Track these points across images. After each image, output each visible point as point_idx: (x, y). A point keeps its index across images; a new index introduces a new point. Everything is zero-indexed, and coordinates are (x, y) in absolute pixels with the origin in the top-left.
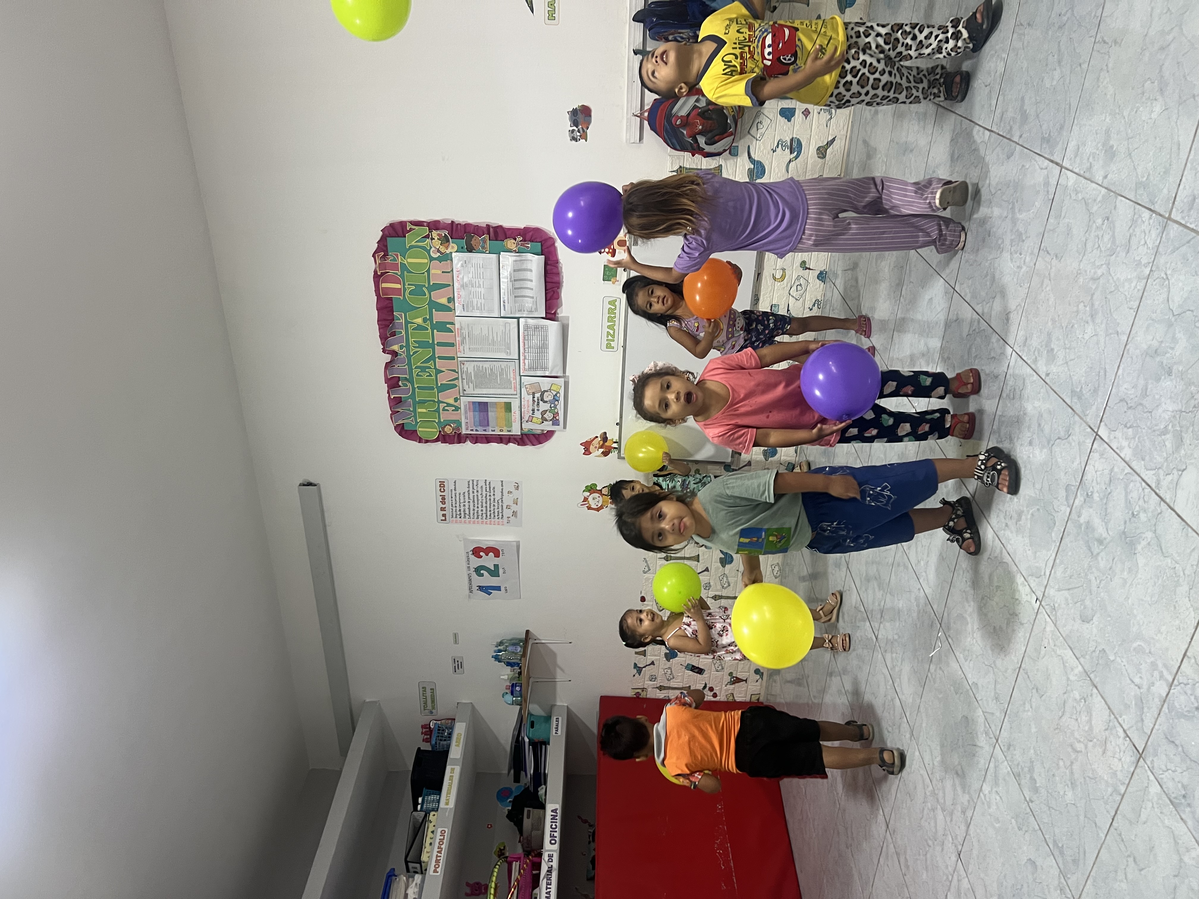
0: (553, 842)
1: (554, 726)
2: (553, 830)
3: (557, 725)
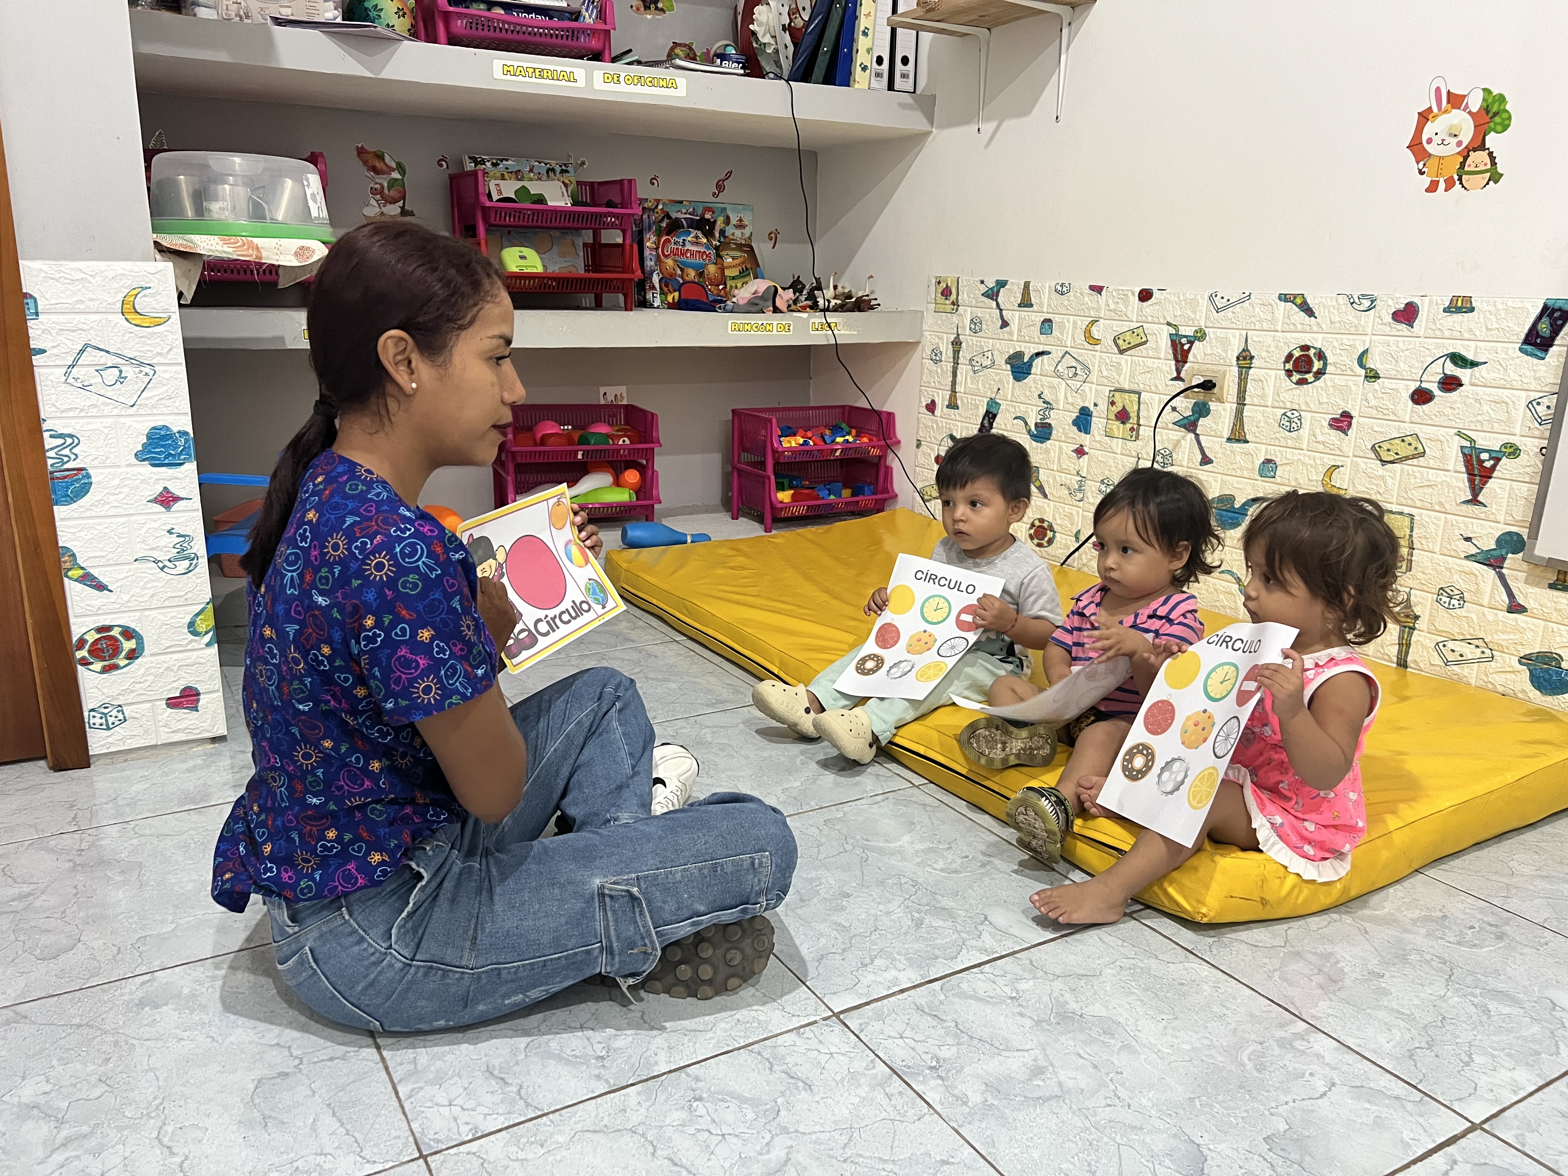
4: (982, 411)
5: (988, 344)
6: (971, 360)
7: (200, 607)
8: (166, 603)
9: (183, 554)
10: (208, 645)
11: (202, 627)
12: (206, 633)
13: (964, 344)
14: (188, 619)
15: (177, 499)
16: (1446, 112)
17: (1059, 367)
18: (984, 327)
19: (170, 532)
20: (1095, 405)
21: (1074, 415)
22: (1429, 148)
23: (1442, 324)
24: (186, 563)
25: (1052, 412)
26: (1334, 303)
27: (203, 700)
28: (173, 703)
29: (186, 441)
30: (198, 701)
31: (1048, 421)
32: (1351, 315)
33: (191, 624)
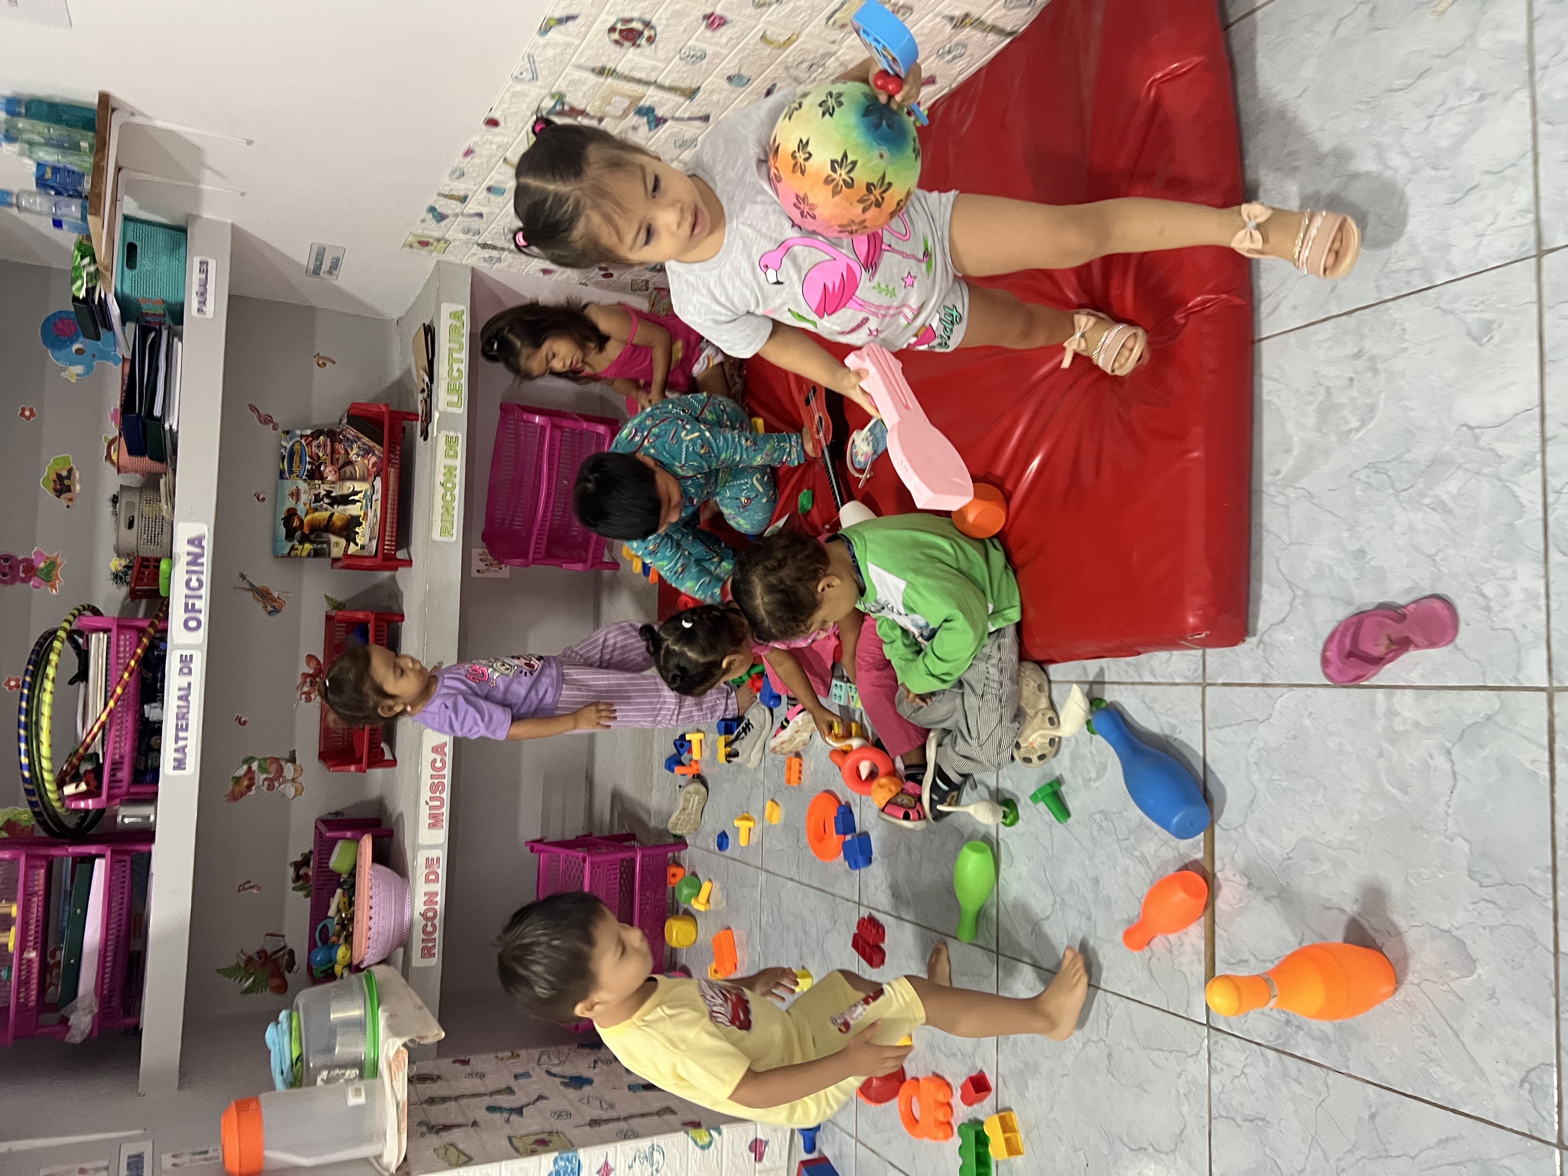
0: (193, 624)
1: (195, 287)
2: (192, 592)
3: (204, 284)
7: (690, 1140)
8: (684, 1166)
9: (649, 1158)
10: (720, 1133)
11: (707, 1140)
12: (711, 1135)
14: (698, 1150)
15: (606, 1164)
18: (475, 227)
19: (630, 1167)
24: (655, 1153)
27: (760, 1136)
28: (759, 1157)
29: (562, 1159)
30: (761, 1141)
33: (703, 1148)
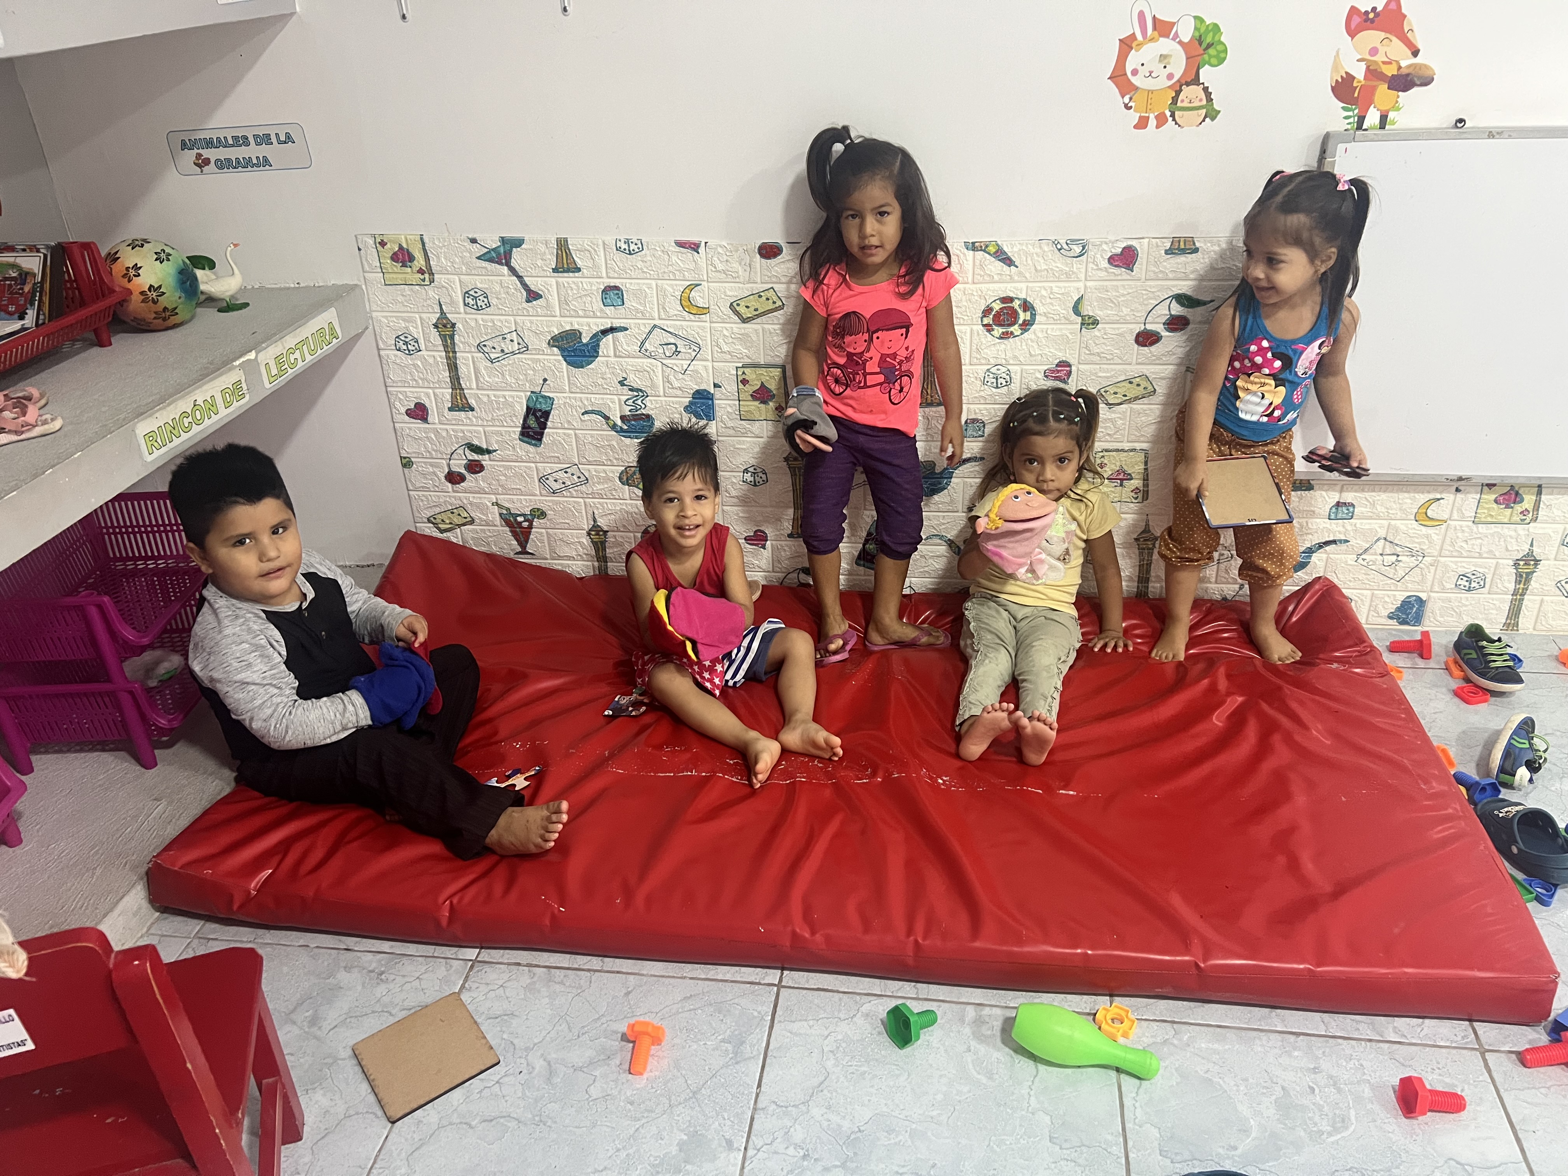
4: (522, 410)
5: (506, 323)
6: (480, 347)
13: (459, 326)
16: (1152, 40)
17: (647, 345)
18: (494, 301)
20: (716, 386)
21: (686, 401)
22: (1135, 80)
23: (1165, 267)
25: (647, 401)
26: (1038, 250)
31: (644, 412)
32: (1059, 263)
